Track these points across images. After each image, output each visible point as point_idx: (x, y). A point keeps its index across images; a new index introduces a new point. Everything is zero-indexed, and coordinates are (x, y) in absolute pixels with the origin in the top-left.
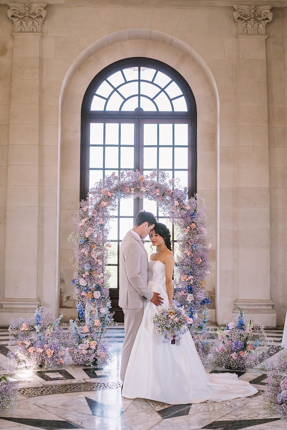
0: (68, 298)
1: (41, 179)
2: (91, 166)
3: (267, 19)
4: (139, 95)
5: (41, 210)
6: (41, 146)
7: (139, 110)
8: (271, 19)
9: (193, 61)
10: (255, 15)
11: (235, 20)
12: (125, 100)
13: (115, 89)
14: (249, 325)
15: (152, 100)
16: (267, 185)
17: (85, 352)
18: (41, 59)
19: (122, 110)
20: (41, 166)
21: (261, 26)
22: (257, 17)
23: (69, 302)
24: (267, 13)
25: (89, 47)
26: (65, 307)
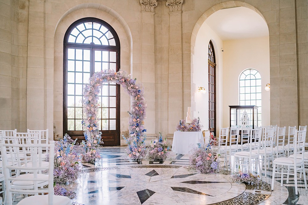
0: (58, 136)
1: (45, 75)
2: (69, 70)
3: (155, 5)
4: (93, 36)
5: (45, 91)
6: (45, 58)
7: (92, 43)
8: (156, 5)
9: (119, 21)
10: (149, 3)
11: (140, 4)
12: (86, 38)
13: (81, 33)
14: (165, 140)
15: (99, 39)
16: (154, 82)
17: (90, 155)
18: (45, 13)
19: (84, 43)
20: (45, 68)
21: (152, 8)
22: (150, 4)
23: (58, 138)
24: (155, 2)
25: (69, 10)
26: (56, 140)
